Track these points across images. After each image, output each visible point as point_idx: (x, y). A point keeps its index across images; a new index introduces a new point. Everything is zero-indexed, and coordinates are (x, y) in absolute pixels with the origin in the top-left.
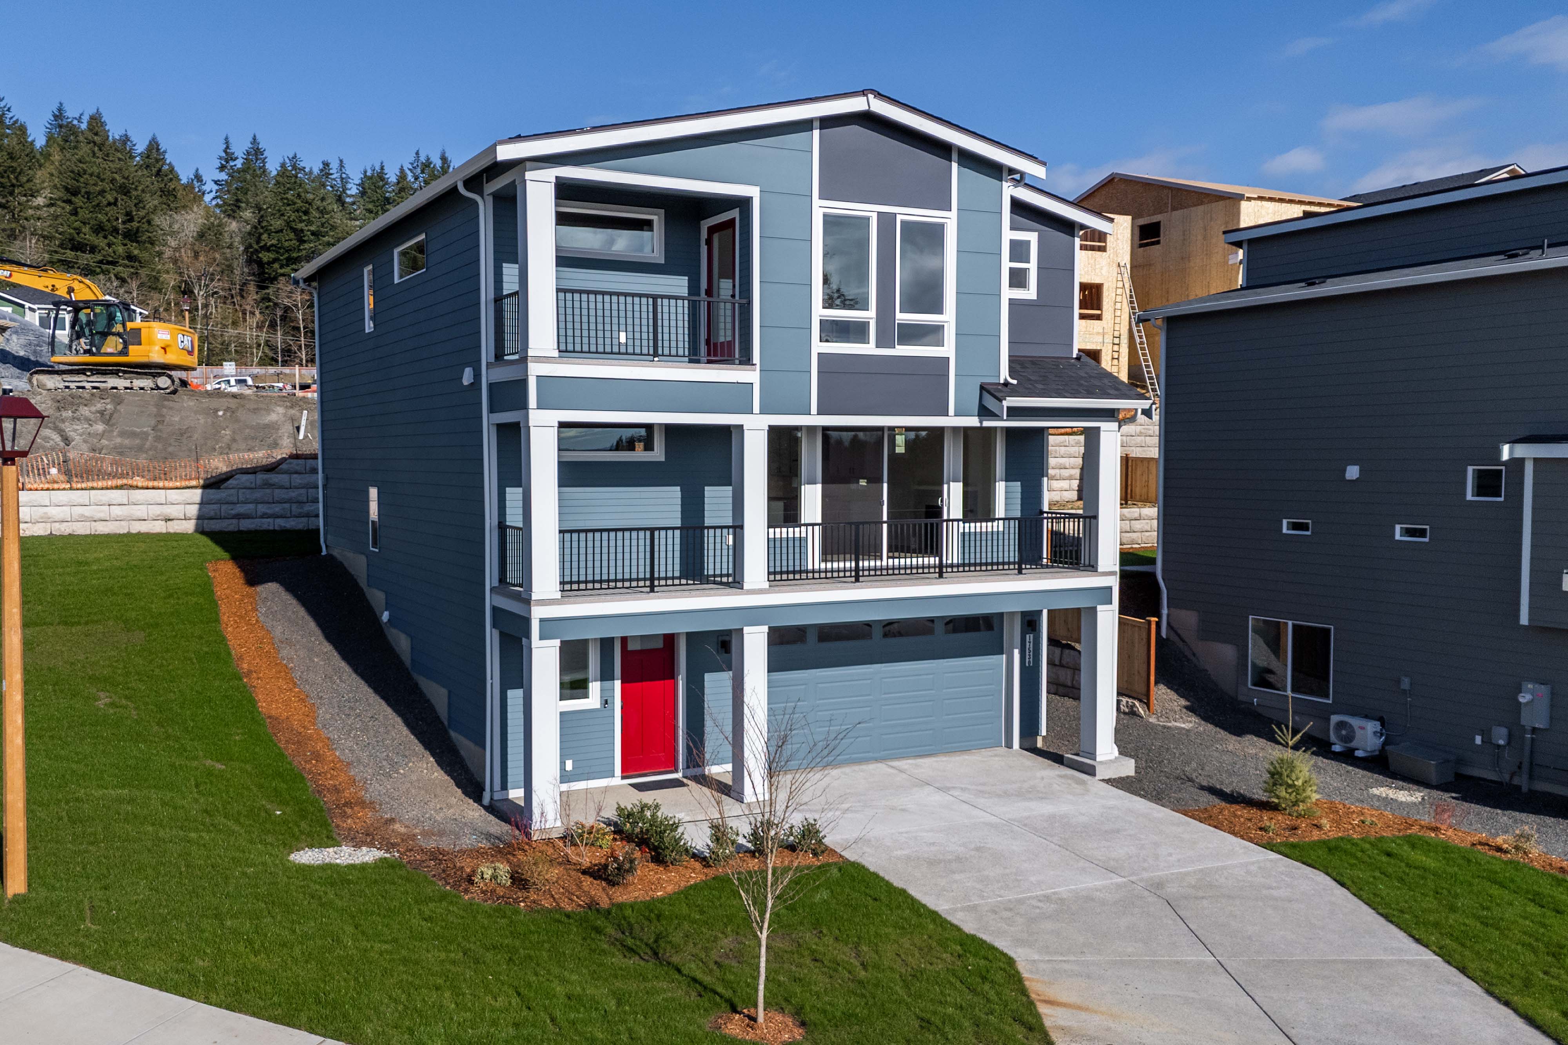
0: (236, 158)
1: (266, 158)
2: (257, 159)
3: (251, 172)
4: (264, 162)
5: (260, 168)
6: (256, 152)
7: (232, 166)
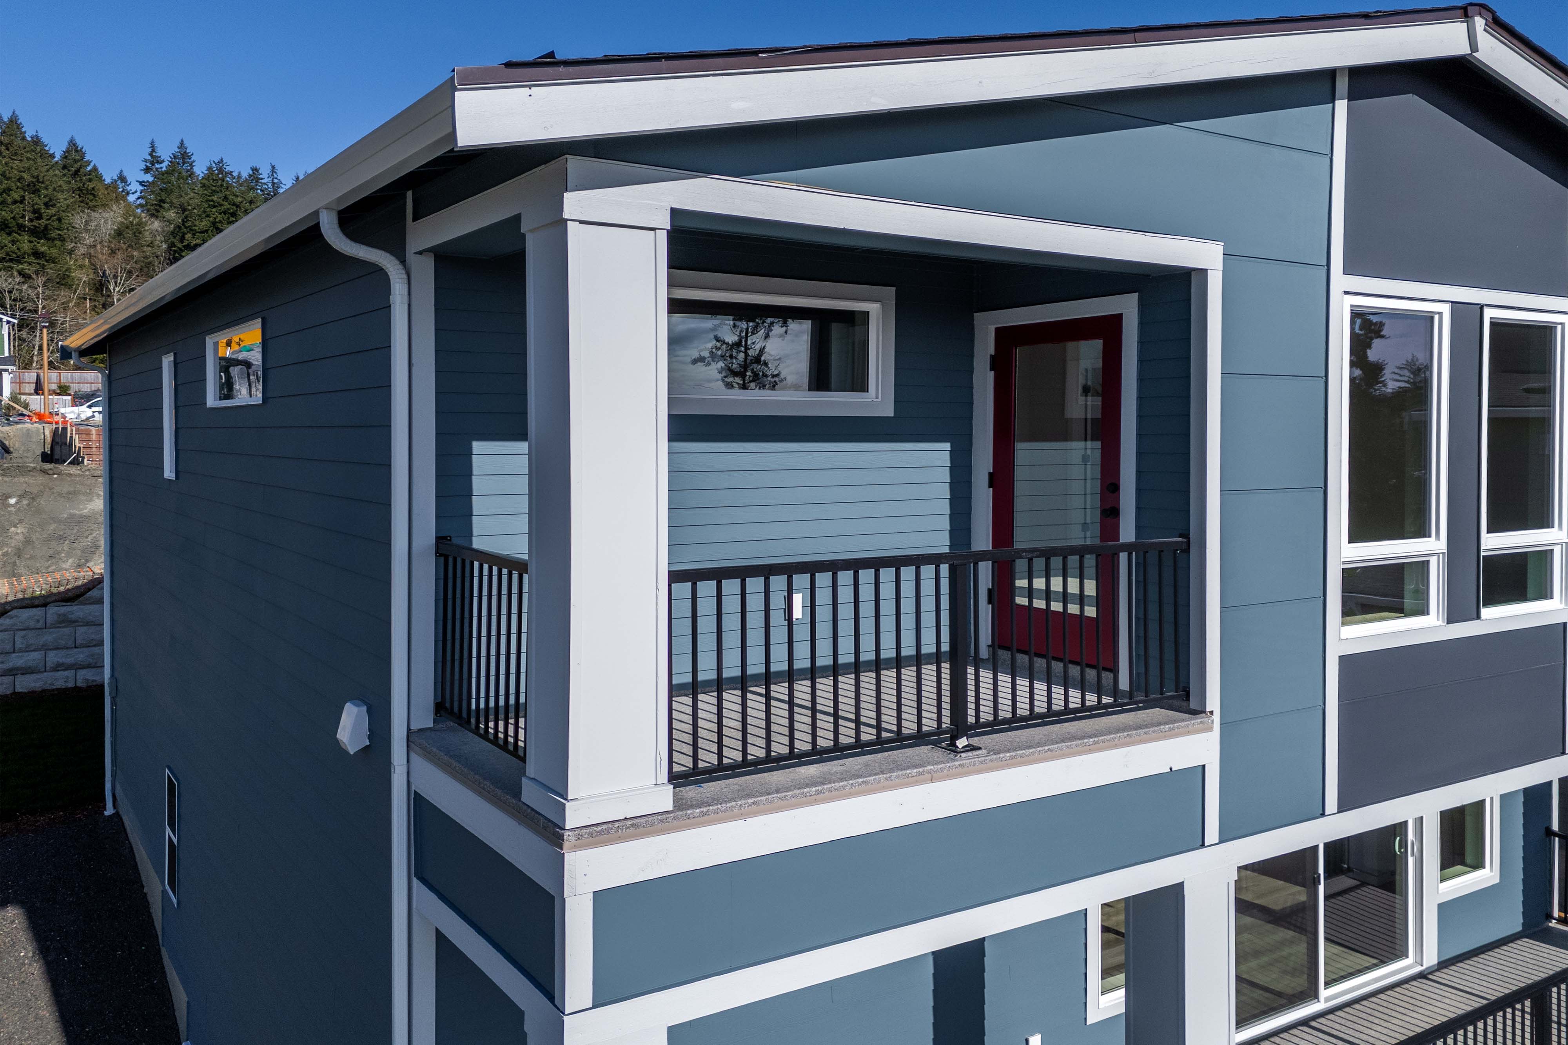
0: (163, 161)
1: (194, 161)
2: (184, 163)
3: (176, 175)
4: (191, 165)
5: (188, 171)
6: (183, 156)
7: (157, 169)
